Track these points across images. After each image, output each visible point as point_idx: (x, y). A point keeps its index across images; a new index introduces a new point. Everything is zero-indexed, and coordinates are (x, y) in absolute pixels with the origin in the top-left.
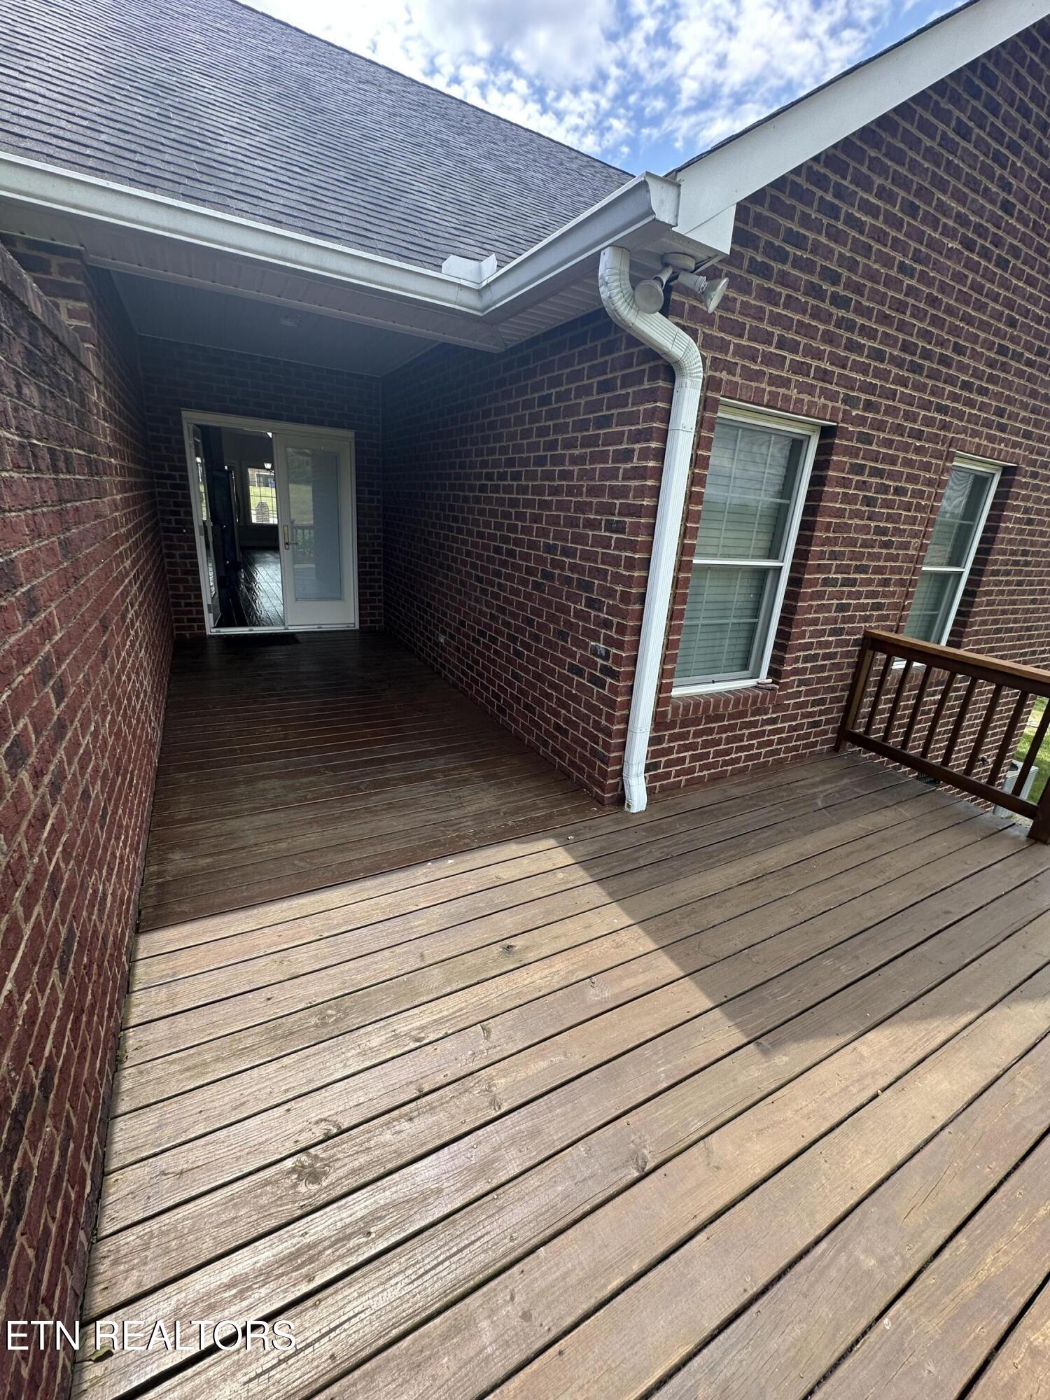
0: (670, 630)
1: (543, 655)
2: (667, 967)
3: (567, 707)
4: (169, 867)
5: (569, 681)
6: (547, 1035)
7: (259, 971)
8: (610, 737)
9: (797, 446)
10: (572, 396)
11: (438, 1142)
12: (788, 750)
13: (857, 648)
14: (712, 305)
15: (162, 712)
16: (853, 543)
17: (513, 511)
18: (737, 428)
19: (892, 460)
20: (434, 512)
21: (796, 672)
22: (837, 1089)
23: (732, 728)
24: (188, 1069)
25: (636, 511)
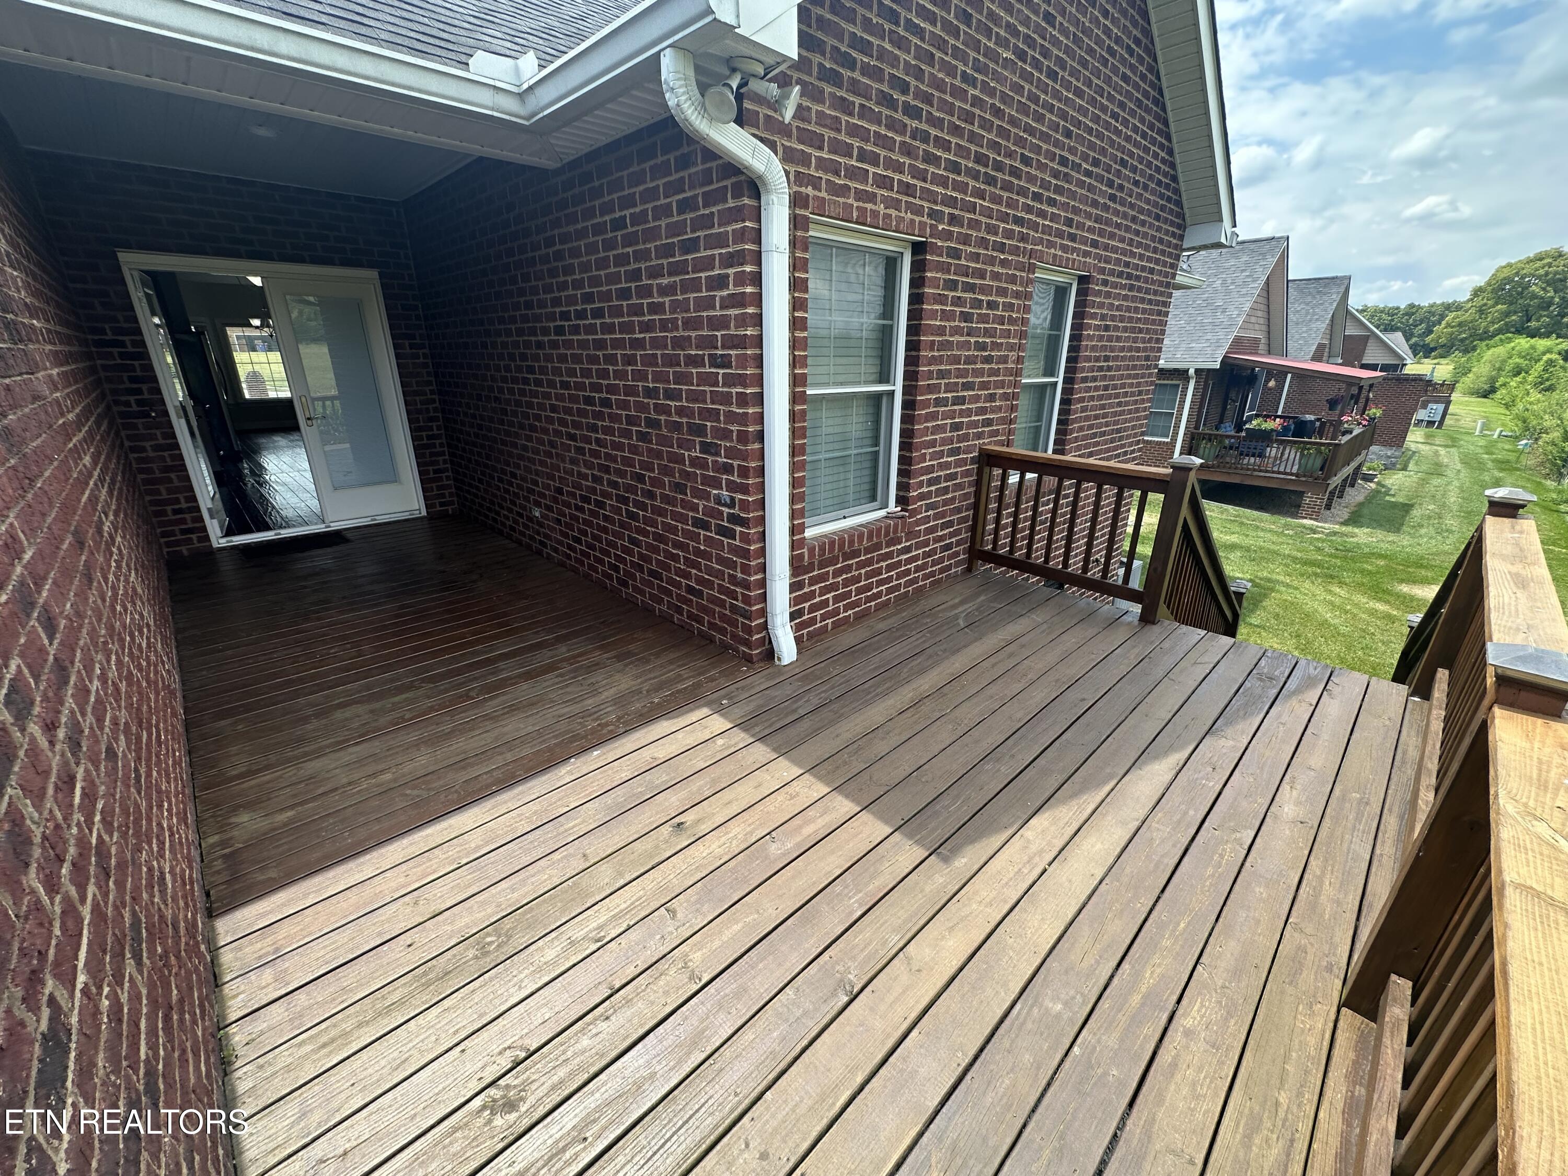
0: (795, 467)
1: (661, 512)
2: (843, 806)
3: (697, 566)
4: (235, 833)
5: (695, 537)
6: (736, 899)
7: (388, 920)
8: (749, 589)
9: (891, 264)
10: (650, 217)
11: (641, 1032)
12: (926, 577)
13: (975, 466)
14: (788, 115)
15: (174, 651)
16: (956, 360)
17: (600, 353)
18: (832, 247)
19: (982, 274)
20: (502, 363)
21: (922, 497)
22: (1011, 875)
23: (869, 562)
24: (324, 1046)
25: (740, 342)
